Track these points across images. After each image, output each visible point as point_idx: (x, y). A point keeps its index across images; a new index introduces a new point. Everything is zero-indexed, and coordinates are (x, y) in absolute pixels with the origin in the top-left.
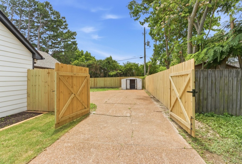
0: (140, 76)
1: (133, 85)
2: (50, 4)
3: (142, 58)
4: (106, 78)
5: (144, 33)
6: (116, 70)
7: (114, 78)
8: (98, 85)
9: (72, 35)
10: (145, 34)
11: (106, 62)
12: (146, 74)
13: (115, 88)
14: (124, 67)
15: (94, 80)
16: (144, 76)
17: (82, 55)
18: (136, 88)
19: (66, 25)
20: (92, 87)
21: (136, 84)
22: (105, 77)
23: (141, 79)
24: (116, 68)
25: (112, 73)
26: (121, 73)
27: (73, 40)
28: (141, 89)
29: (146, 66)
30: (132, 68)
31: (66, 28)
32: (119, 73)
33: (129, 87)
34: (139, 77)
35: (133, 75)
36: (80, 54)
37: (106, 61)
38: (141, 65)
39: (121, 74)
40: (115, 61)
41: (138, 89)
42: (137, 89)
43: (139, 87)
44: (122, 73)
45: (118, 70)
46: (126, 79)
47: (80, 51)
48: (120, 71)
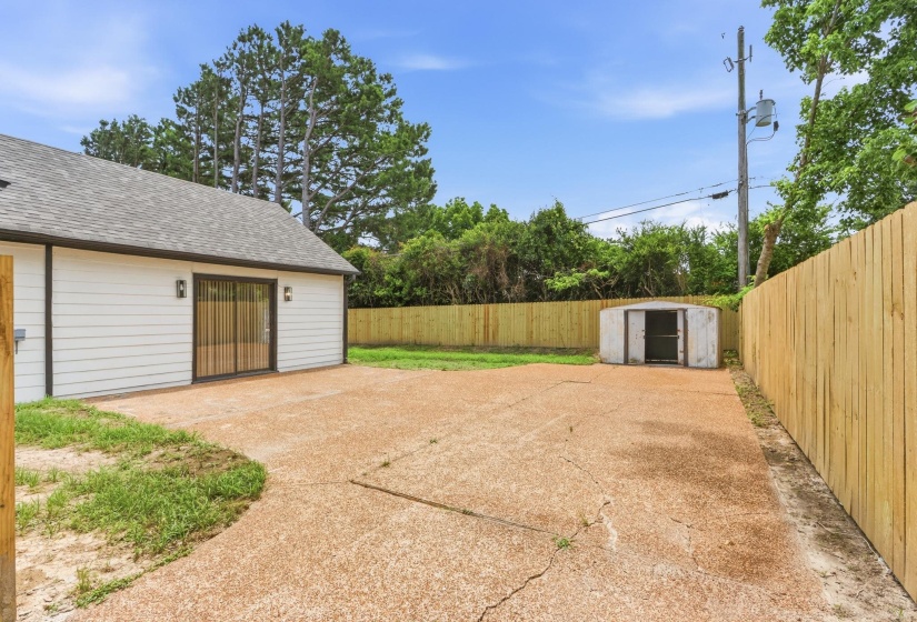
0: (712, 293)
1: (662, 342)
2: (340, 36)
3: (725, 194)
4: (535, 305)
5: (735, 58)
6: (581, 264)
7: (575, 304)
8: (503, 338)
9: (414, 136)
10: (746, 63)
11: (537, 232)
12: (748, 282)
13: (577, 353)
14: (625, 250)
15: (487, 314)
16: (734, 291)
17: (477, 219)
18: (681, 356)
19: (397, 104)
20: (476, 343)
21: (681, 334)
22: (531, 298)
23: (714, 311)
24: (582, 258)
25: (561, 282)
26: (605, 279)
27: (420, 159)
28: (715, 364)
29: (747, 240)
30: (664, 254)
31: (394, 116)
32: (599, 281)
33: (638, 349)
34: (707, 299)
35: (670, 288)
36: (468, 218)
37: (534, 227)
38: (720, 239)
39: (608, 287)
40: (578, 227)
41: (692, 362)
42: (686, 364)
43: (702, 354)
44: (613, 283)
45: (591, 267)
46: (627, 308)
47: (470, 205)
48: (600, 271)
